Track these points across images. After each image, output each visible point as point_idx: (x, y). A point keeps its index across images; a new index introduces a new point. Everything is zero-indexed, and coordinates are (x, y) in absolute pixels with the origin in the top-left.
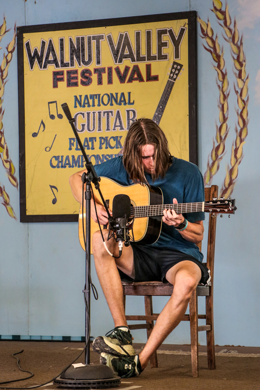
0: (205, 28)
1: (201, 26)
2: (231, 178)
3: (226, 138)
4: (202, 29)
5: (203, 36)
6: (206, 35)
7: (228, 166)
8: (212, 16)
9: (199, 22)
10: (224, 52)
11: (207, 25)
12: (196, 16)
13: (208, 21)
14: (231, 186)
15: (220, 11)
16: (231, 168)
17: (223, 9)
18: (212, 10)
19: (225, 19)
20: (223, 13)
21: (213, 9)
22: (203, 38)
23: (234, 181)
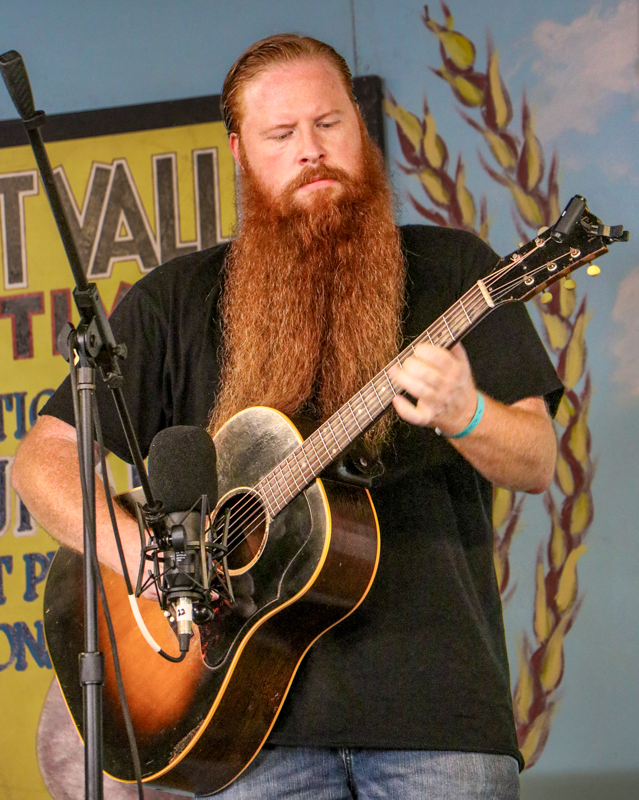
0: (414, 138)
1: (399, 129)
2: (537, 686)
3: (514, 537)
4: (404, 140)
5: (408, 166)
6: (419, 162)
7: (525, 640)
8: (441, 93)
9: (392, 115)
10: (489, 220)
11: (424, 126)
12: (381, 96)
13: (426, 110)
14: (540, 720)
15: (469, 74)
16: (535, 647)
17: (480, 68)
18: (439, 73)
19: (488, 101)
20: (481, 82)
21: (441, 66)
22: (408, 172)
23: (549, 699)
